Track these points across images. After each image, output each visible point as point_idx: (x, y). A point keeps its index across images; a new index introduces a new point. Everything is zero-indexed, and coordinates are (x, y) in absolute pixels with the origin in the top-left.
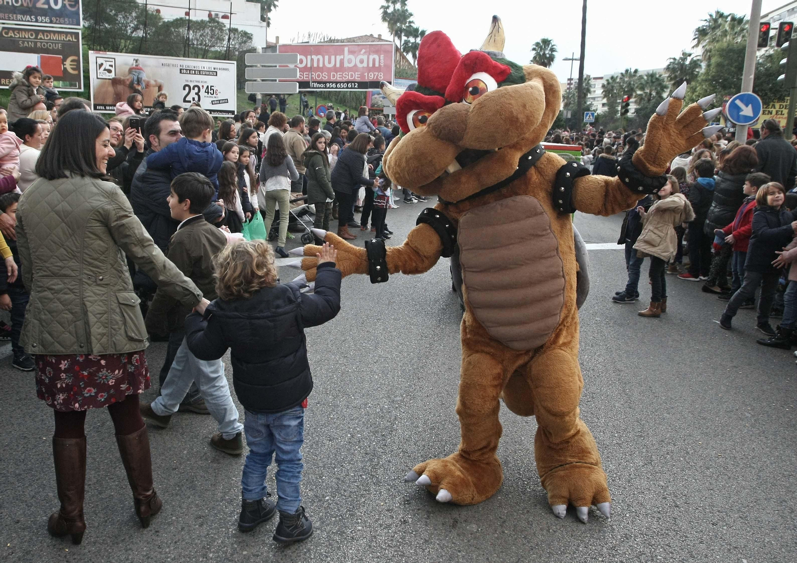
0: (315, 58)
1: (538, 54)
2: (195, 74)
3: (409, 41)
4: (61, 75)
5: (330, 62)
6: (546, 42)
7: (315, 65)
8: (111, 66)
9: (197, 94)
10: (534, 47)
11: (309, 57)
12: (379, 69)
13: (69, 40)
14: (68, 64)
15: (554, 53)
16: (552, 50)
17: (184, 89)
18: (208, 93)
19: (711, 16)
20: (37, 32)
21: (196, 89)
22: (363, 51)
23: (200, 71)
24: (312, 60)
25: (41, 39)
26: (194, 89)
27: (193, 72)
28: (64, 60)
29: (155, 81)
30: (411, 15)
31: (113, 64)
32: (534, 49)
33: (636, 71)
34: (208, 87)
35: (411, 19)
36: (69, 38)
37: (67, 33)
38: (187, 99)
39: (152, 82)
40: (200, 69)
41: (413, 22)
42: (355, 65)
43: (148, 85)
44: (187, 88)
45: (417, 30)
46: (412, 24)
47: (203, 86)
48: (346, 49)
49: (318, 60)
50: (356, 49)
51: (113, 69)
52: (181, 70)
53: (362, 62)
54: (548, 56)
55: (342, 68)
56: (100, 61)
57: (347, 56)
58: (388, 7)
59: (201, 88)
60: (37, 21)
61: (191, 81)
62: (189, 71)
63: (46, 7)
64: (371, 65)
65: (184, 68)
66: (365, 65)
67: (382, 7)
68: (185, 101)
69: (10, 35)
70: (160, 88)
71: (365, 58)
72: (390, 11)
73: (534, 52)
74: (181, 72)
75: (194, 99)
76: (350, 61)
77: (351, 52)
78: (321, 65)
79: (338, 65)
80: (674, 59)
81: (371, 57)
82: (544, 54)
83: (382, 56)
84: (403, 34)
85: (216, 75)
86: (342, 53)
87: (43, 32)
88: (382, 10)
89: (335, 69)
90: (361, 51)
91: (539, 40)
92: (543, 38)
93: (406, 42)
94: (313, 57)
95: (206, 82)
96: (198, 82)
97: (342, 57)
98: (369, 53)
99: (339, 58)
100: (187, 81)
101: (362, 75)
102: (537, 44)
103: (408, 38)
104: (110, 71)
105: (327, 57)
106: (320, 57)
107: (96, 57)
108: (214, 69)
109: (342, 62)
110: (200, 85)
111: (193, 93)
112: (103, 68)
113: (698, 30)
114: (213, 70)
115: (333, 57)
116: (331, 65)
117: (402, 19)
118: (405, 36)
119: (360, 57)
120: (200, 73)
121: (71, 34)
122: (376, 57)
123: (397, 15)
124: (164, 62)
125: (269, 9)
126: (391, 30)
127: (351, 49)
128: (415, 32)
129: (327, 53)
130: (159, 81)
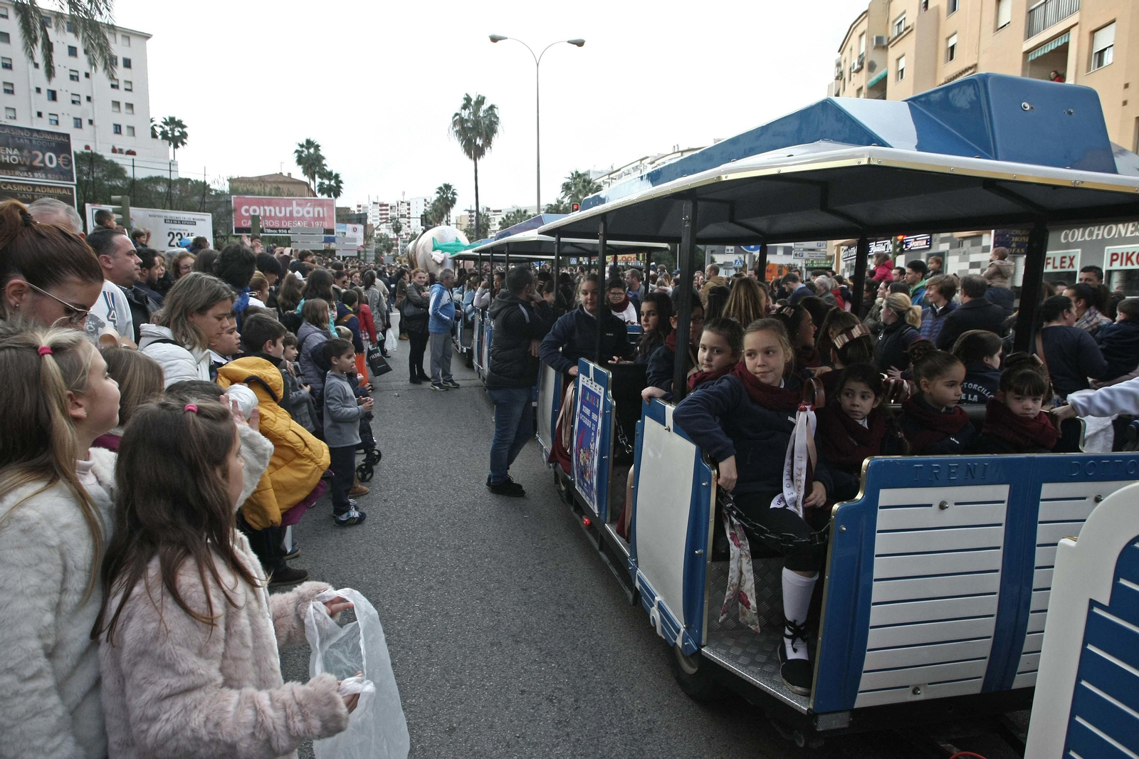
0: (267, 208)
1: (441, 197)
2: (178, 223)
3: (324, 183)
5: (280, 212)
6: (447, 186)
7: (268, 214)
9: (180, 239)
10: (438, 190)
11: (262, 208)
12: (323, 219)
13: (65, 194)
15: (455, 196)
16: (454, 194)
17: (169, 236)
19: (573, 174)
20: (34, 186)
21: (179, 236)
22: (309, 204)
23: (181, 221)
24: (265, 210)
25: (38, 192)
26: (177, 235)
27: (176, 222)
30: (324, 159)
32: (438, 193)
33: (525, 212)
35: (324, 162)
36: (64, 192)
37: (62, 188)
38: (172, 244)
40: (182, 219)
41: (325, 165)
42: (303, 215)
44: (171, 235)
45: (331, 173)
46: (325, 167)
47: (185, 234)
48: (294, 202)
49: (270, 211)
50: (304, 202)
52: (165, 220)
53: (308, 212)
54: (450, 199)
55: (291, 218)
56: (95, 212)
57: (295, 208)
58: (302, 152)
60: (34, 177)
61: (174, 229)
62: (172, 221)
63: (42, 165)
64: (316, 216)
65: (168, 218)
66: (311, 215)
67: (297, 151)
68: (170, 245)
69: (8, 188)
71: (311, 210)
72: (304, 155)
73: (438, 195)
74: (165, 222)
75: (177, 244)
76: (298, 212)
77: (298, 205)
78: (273, 214)
79: (288, 215)
80: (551, 205)
81: (316, 209)
82: (447, 197)
83: (325, 209)
84: (316, 176)
85: (196, 224)
86: (291, 205)
87: (40, 186)
88: (296, 155)
89: (285, 218)
90: (307, 204)
91: (441, 185)
92: (445, 183)
93: (321, 184)
94: (266, 207)
95: (186, 230)
96: (180, 230)
97: (291, 208)
98: (314, 206)
100: (171, 229)
101: (308, 224)
102: (440, 188)
103: (322, 179)
105: (277, 209)
106: (272, 208)
107: (93, 209)
108: (194, 219)
109: (291, 212)
110: (182, 232)
111: (176, 240)
113: (564, 184)
114: (192, 220)
115: (283, 209)
116: (283, 215)
117: (316, 163)
118: (319, 177)
119: (307, 209)
120: (181, 222)
121: (66, 188)
122: (321, 209)
123: (311, 159)
124: (151, 213)
125: (176, 146)
126: (305, 172)
127: (299, 202)
128: (329, 175)
129: (277, 204)
130: (147, 229)
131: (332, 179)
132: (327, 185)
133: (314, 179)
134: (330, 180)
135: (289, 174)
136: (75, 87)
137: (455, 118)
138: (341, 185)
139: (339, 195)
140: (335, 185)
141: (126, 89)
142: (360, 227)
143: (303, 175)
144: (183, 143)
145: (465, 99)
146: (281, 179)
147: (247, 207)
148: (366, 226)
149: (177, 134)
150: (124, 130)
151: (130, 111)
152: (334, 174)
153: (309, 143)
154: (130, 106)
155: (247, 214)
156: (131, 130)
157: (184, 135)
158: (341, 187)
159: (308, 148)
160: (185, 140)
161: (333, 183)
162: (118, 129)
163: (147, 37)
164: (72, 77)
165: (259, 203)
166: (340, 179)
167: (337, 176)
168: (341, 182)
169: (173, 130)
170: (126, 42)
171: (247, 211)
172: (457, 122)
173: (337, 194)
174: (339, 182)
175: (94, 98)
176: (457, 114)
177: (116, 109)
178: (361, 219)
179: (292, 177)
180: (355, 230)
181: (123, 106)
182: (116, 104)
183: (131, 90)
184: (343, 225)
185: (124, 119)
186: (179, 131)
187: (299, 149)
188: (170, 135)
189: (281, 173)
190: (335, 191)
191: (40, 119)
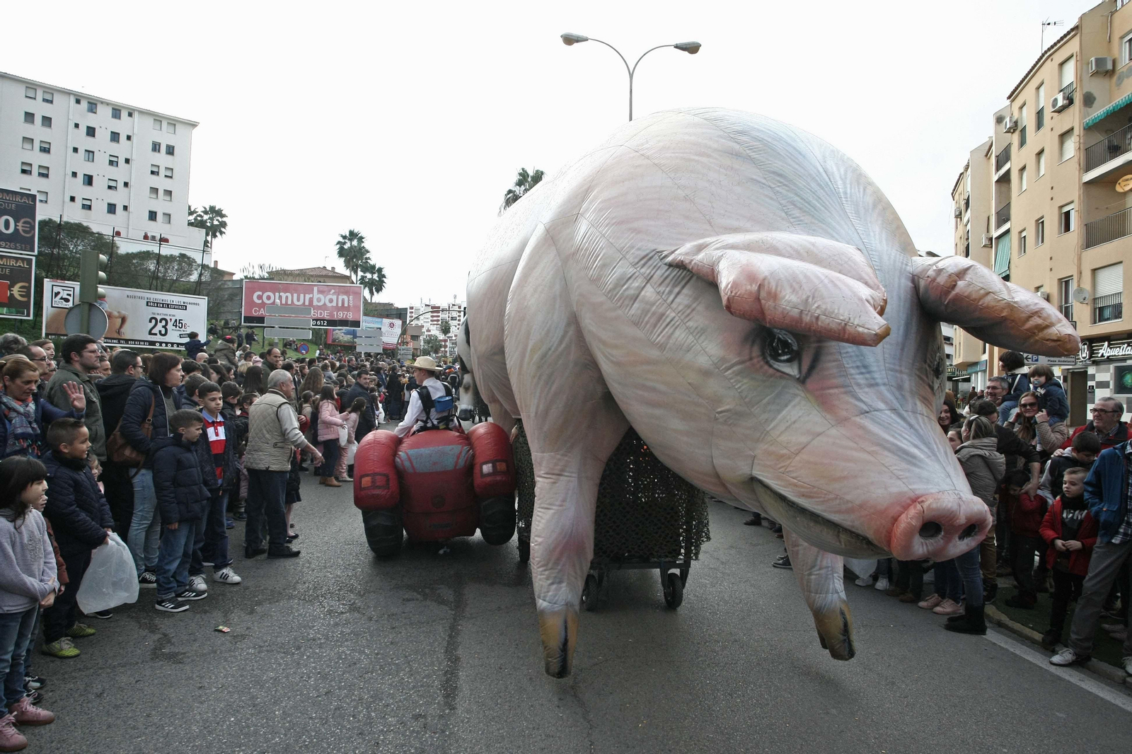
2: (163, 307)
3: (366, 277)
4: (6, 301)
5: (298, 300)
7: (284, 302)
8: (70, 295)
9: (164, 327)
11: (277, 294)
12: (348, 309)
13: (20, 266)
14: (16, 291)
17: (150, 321)
18: (176, 326)
21: (164, 322)
22: (333, 291)
23: (168, 305)
24: (280, 298)
26: (161, 322)
27: (161, 305)
28: (12, 285)
29: (119, 312)
30: (368, 252)
31: (71, 293)
34: (176, 320)
35: (368, 255)
36: (20, 263)
38: (153, 332)
39: (116, 314)
40: (169, 303)
41: (369, 258)
42: (325, 304)
43: (110, 316)
44: (154, 321)
45: (374, 267)
46: (369, 261)
47: (171, 320)
48: (315, 289)
49: (287, 297)
50: (326, 289)
51: (71, 299)
52: (147, 302)
53: (331, 301)
55: (311, 307)
56: (56, 289)
57: (316, 295)
58: (345, 243)
59: (169, 321)
61: (158, 314)
62: (157, 305)
64: (340, 305)
65: (152, 301)
66: (334, 304)
67: (339, 243)
68: (150, 333)
70: (124, 320)
71: (334, 298)
72: (346, 247)
74: (147, 305)
75: (160, 331)
76: (319, 300)
77: (320, 292)
78: (289, 302)
79: (307, 303)
81: (341, 298)
83: (351, 297)
84: (359, 269)
85: (186, 309)
86: (312, 292)
88: (338, 246)
90: (330, 291)
93: (363, 278)
95: (174, 316)
96: (166, 315)
97: (311, 296)
98: (338, 294)
99: (308, 296)
100: (154, 314)
101: (331, 314)
103: (365, 273)
104: (67, 300)
105: (295, 295)
106: (289, 295)
107: (53, 285)
108: (184, 303)
109: (311, 300)
110: (168, 318)
111: (160, 326)
112: (59, 296)
114: (182, 304)
115: (302, 296)
117: (360, 256)
118: (361, 271)
119: (330, 297)
120: (168, 306)
121: (23, 259)
122: (346, 298)
123: (353, 251)
124: (130, 293)
125: (214, 236)
126: (347, 265)
127: (321, 289)
128: (372, 269)
129: (296, 291)
130: (123, 312)
131: (375, 273)
132: (369, 279)
133: (356, 273)
134: (373, 273)
135: (333, 268)
136: (113, 172)
137: (508, 196)
138: (384, 279)
139: (381, 290)
140: (377, 279)
141: (166, 176)
142: (398, 323)
143: (345, 268)
144: (221, 233)
145: (520, 174)
146: (324, 273)
147: (260, 293)
148: (404, 323)
149: (216, 223)
150: (160, 217)
151: (168, 198)
152: (377, 268)
153: (353, 235)
154: (169, 193)
155: (260, 301)
156: (167, 217)
157: (224, 224)
158: (383, 282)
159: (351, 240)
160: (223, 230)
161: (375, 276)
162: (153, 216)
163: (193, 125)
164: (111, 163)
165: (275, 289)
166: (383, 273)
167: (380, 270)
168: (384, 276)
169: (212, 219)
170: (171, 129)
171: (260, 297)
172: (510, 199)
173: (379, 290)
174: (382, 276)
175: (132, 183)
176: (510, 192)
177: (154, 196)
178: (401, 314)
179: (334, 270)
180: (392, 325)
181: (161, 192)
182: (155, 190)
183: (171, 177)
184: (379, 320)
185: (160, 206)
186: (218, 220)
187: (341, 240)
188: (209, 224)
189: (324, 267)
190: (377, 285)
191: (72, 203)
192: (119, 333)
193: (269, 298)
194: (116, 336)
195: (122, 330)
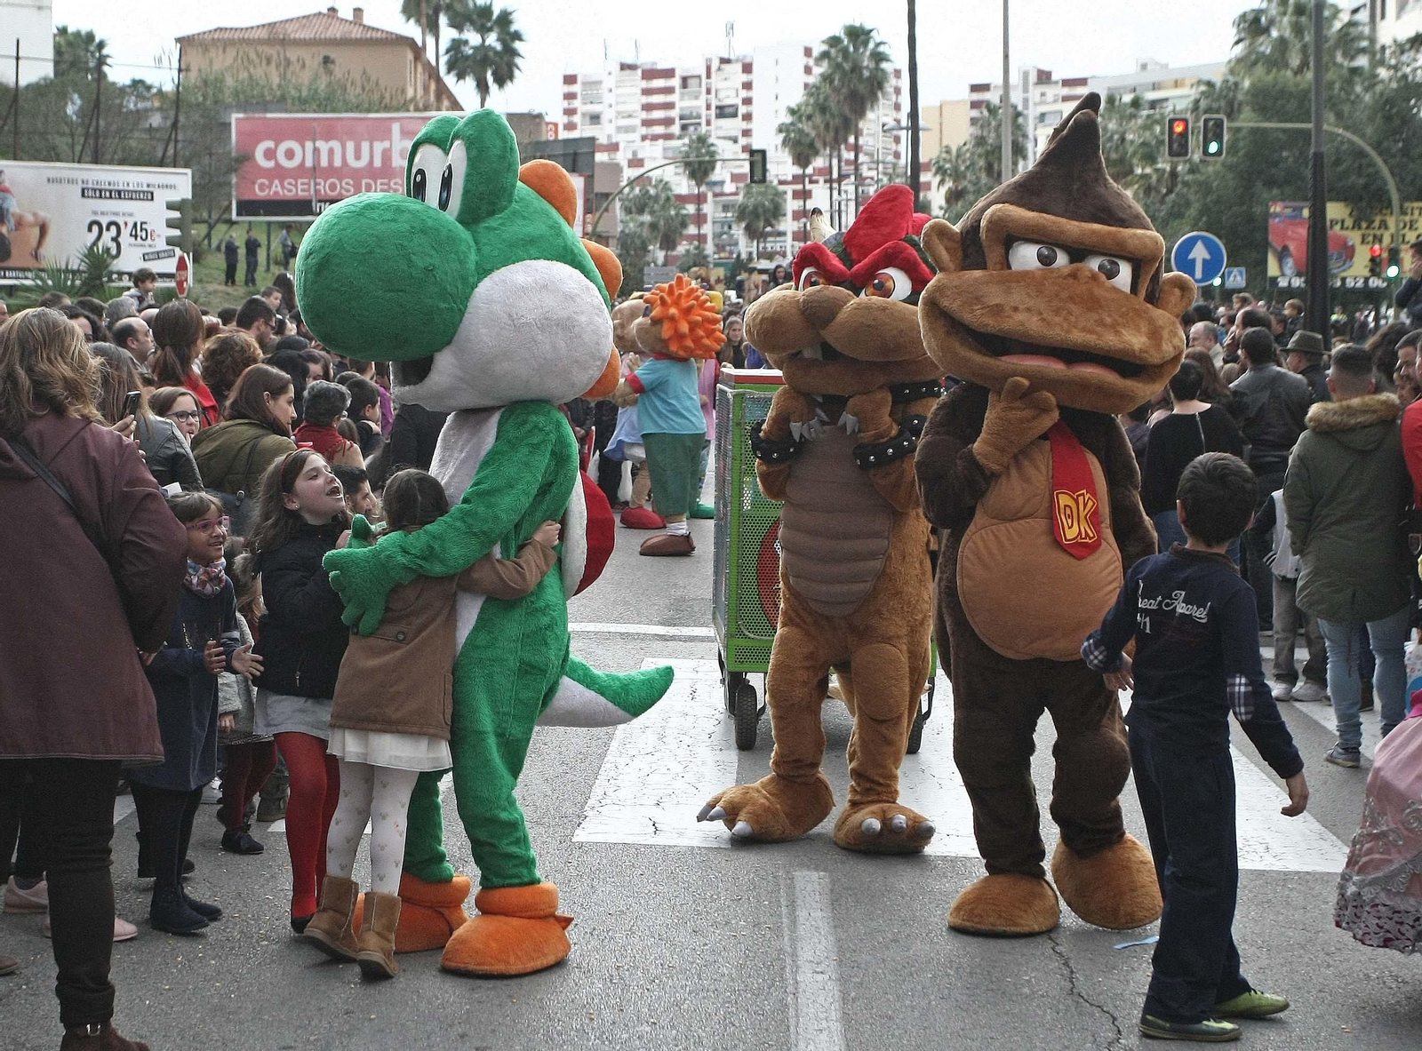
0: (323, 146)
1: (840, 67)
2: (111, 197)
3: (465, 42)
5: (358, 157)
6: (858, 35)
7: (324, 163)
9: (115, 239)
10: (826, 47)
11: (309, 145)
15: (882, 66)
17: (90, 230)
18: (136, 236)
21: (113, 228)
23: (119, 192)
24: (316, 151)
26: (108, 229)
27: (108, 194)
29: (35, 215)
34: (135, 224)
39: (29, 218)
40: (121, 187)
43: (20, 224)
44: (95, 229)
47: (126, 224)
48: (396, 128)
49: (331, 152)
52: (83, 190)
54: (866, 73)
57: (398, 143)
59: (122, 227)
61: (102, 213)
62: (100, 193)
65: (90, 186)
70: (43, 229)
73: (827, 65)
74: (83, 195)
77: (406, 133)
78: (338, 163)
79: (378, 163)
82: (857, 67)
85: (152, 199)
86: (387, 135)
91: (839, 32)
94: (320, 144)
95: (131, 215)
96: (116, 214)
97: (386, 144)
99: (379, 147)
100: (95, 213)
102: (834, 41)
103: (461, 30)
105: (350, 146)
106: (335, 144)
108: (148, 186)
109: (387, 155)
110: (121, 221)
111: (107, 238)
114: (145, 189)
115: (365, 146)
116: (363, 163)
118: (450, 25)
120: (119, 195)
124: (52, 174)
126: (411, 11)
127: (409, 126)
128: (482, 18)
129: (352, 135)
130: (42, 214)
131: (490, 30)
132: (475, 48)
133: (433, 27)
134: (483, 30)
135: (358, 12)
138: (517, 45)
139: (511, 77)
140: (498, 47)
143: (402, 18)
146: (336, 32)
147: (270, 144)
152: (496, 13)
155: (271, 164)
158: (514, 53)
161: (492, 40)
165: (303, 133)
166: (513, 28)
167: (505, 19)
168: (517, 36)
171: (270, 154)
174: (511, 39)
178: (579, 157)
179: (367, 21)
189: (333, 10)
190: (499, 65)
192: (36, 257)
193: (290, 154)
194: (31, 263)
195: (42, 251)
